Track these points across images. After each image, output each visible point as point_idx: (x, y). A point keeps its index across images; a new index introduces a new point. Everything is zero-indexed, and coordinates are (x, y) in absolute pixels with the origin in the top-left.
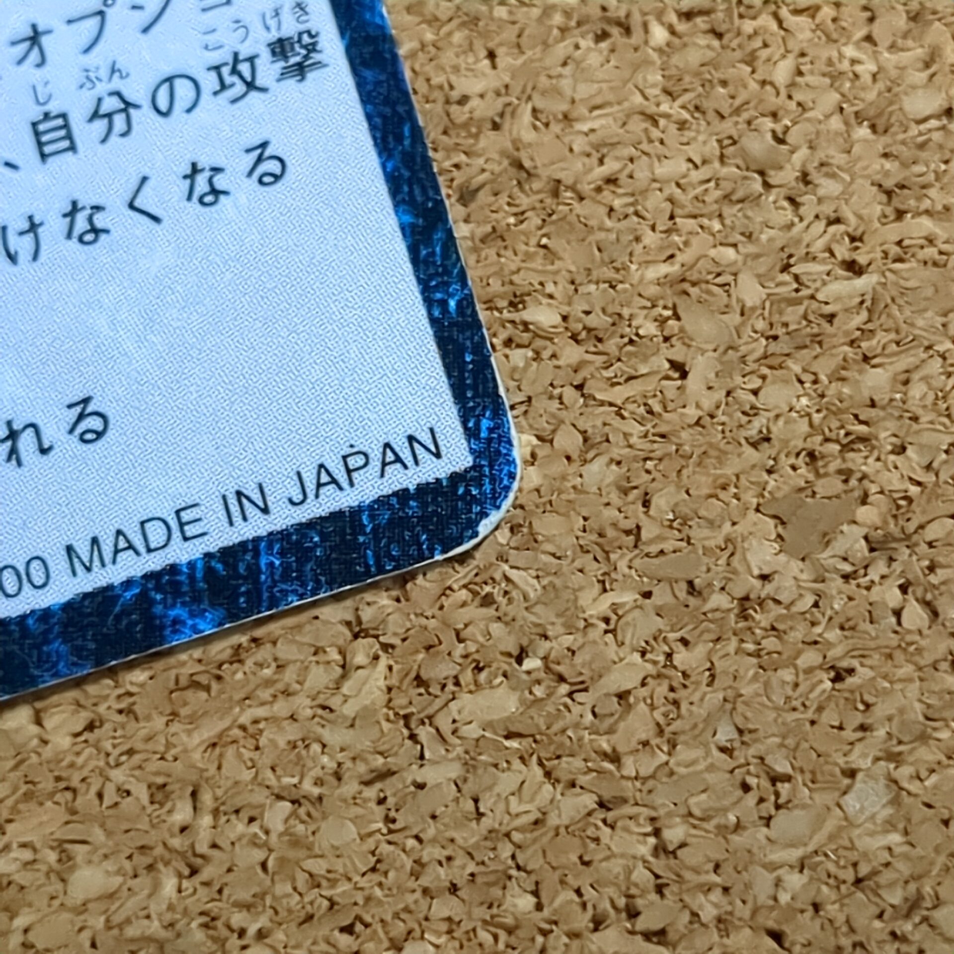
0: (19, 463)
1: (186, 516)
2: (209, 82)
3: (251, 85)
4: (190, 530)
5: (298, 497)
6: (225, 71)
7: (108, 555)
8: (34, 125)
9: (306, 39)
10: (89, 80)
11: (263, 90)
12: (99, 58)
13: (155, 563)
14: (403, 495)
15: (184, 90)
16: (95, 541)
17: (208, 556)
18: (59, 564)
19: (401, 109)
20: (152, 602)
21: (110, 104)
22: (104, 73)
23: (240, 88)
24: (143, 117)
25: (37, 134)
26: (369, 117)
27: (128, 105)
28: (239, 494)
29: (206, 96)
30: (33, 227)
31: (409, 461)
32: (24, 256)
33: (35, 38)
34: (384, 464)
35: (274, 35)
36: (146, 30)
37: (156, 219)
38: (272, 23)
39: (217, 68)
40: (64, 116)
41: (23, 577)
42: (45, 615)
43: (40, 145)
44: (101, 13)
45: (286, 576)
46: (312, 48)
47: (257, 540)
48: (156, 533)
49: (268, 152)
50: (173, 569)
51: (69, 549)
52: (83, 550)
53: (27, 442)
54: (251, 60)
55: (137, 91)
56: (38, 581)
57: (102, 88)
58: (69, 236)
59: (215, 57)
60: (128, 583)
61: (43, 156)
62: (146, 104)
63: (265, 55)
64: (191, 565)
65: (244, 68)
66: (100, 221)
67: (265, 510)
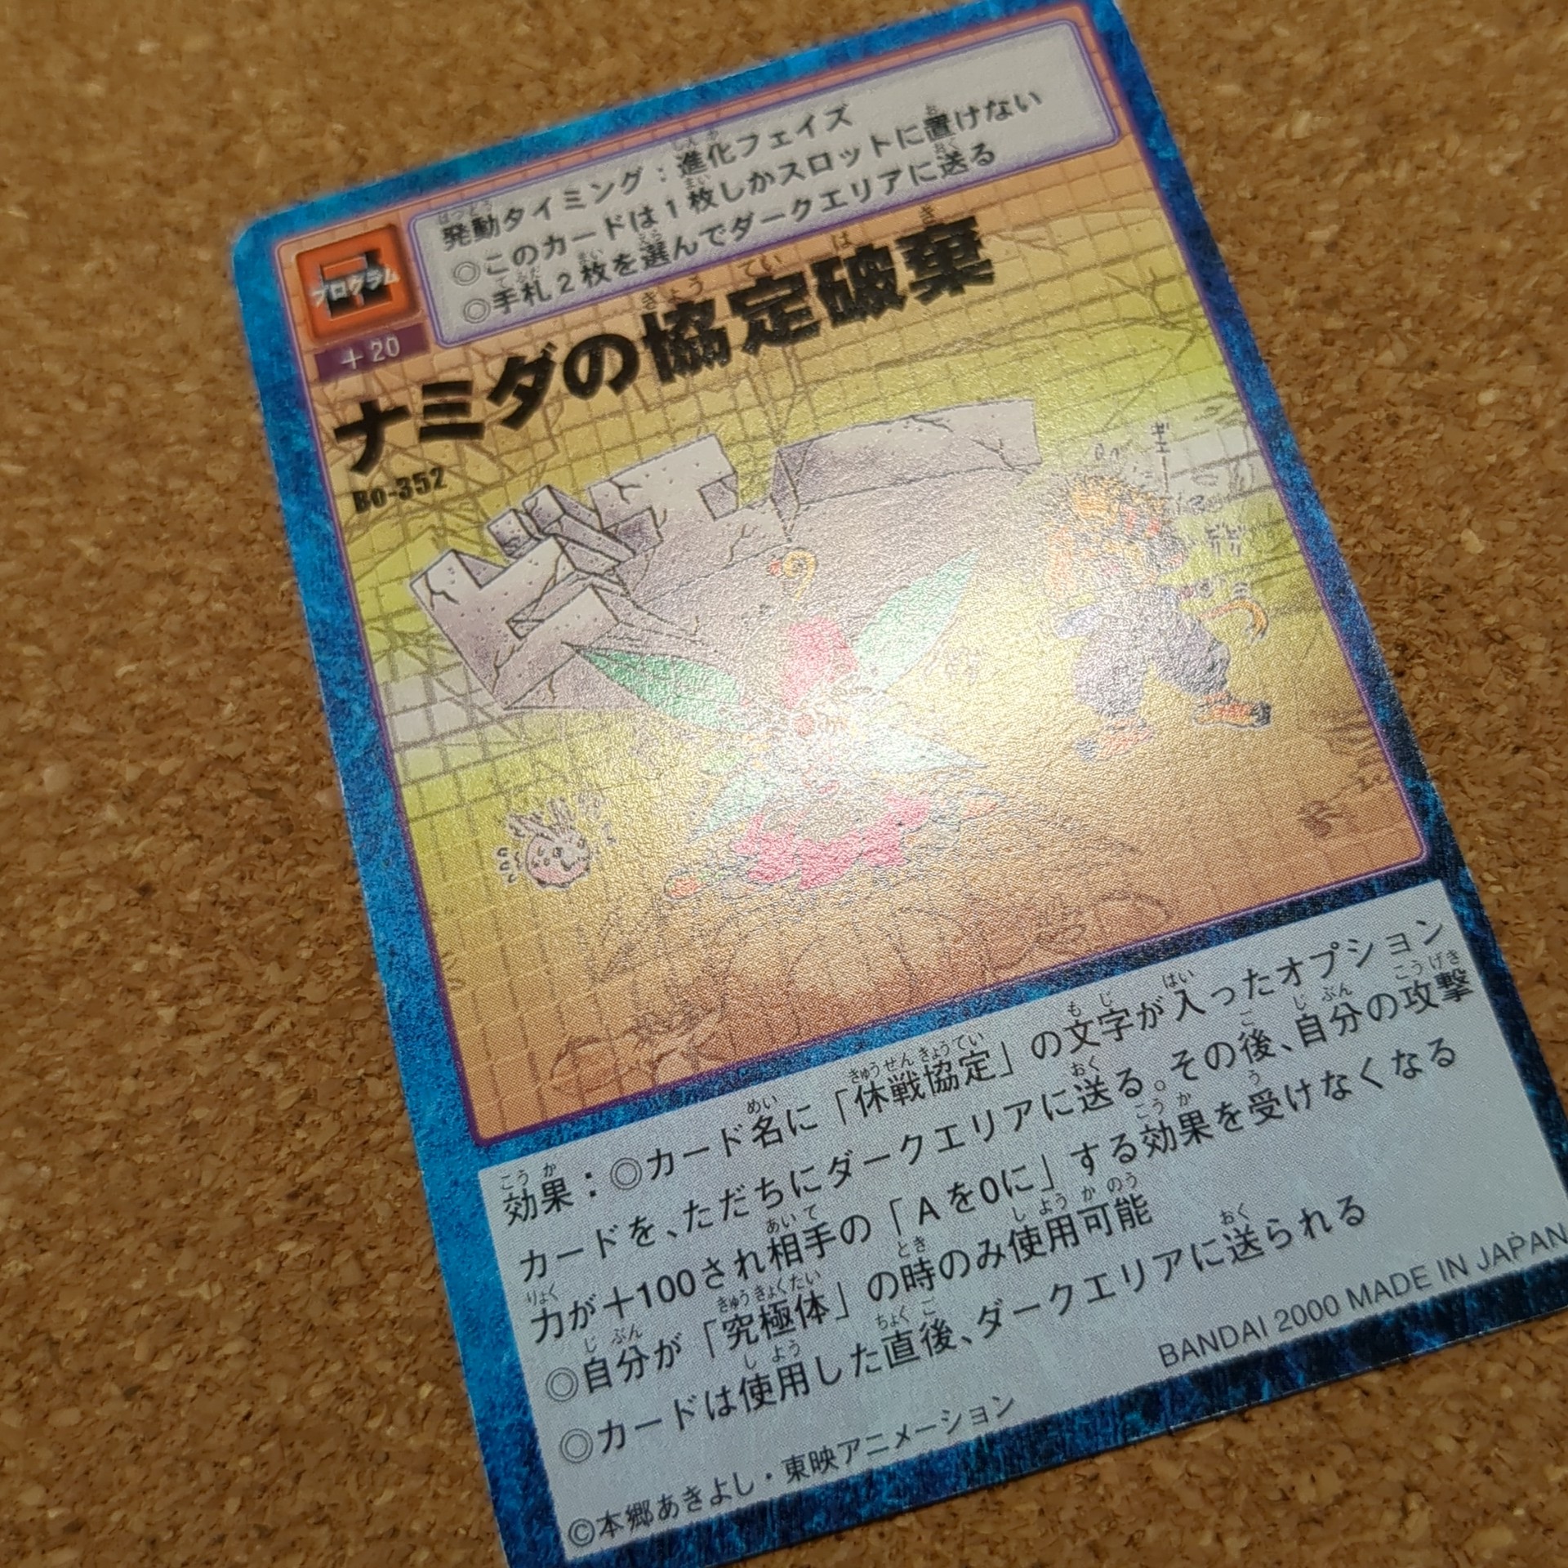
0: (1313, 1236)
1: (1418, 1273)
2: (1403, 1000)
3: (1428, 1003)
4: (1421, 1283)
5: (1484, 1264)
6: (1411, 992)
7: (1373, 1297)
8: (1298, 1022)
9: (1458, 975)
10: (1328, 996)
11: (1436, 1006)
12: (1333, 981)
13: (1401, 1303)
14: (1548, 1266)
15: (1388, 1004)
16: (1364, 1288)
17: (1434, 1300)
18: (1344, 1300)
19: (1521, 1022)
20: (1403, 1327)
21: (1344, 1011)
22: (1337, 992)
23: (1421, 1005)
24: (1364, 1020)
25: (1301, 1028)
26: (1502, 1026)
27: (1355, 1013)
28: (1449, 1262)
29: (1401, 1009)
30: (1305, 1088)
31: (1549, 1243)
32: (1302, 1105)
33: (1293, 967)
34: (1534, 1245)
35: (1438, 972)
36: (1359, 965)
37: (1380, 1086)
38: (1437, 963)
39: (1406, 991)
40: (1316, 1017)
41: (1323, 1308)
42: (1339, 1333)
43: (1303, 1035)
44: (1331, 953)
45: (1482, 1315)
46: (1463, 981)
47: (1462, 1291)
48: (1401, 1285)
49: (1443, 1045)
50: (1413, 1307)
51: (1350, 1293)
52: (1358, 1293)
53: (1316, 1222)
54: (1426, 986)
55: (1359, 1004)
56: (1333, 1311)
57: (1337, 1001)
58: (1327, 1094)
59: (1405, 984)
60: (1387, 1315)
61: (1306, 1043)
62: (1365, 1011)
63: (1435, 984)
64: (1424, 1305)
65: (1423, 992)
66: (1346, 1085)
67: (1465, 1272)
